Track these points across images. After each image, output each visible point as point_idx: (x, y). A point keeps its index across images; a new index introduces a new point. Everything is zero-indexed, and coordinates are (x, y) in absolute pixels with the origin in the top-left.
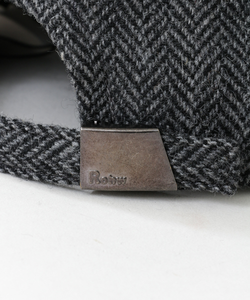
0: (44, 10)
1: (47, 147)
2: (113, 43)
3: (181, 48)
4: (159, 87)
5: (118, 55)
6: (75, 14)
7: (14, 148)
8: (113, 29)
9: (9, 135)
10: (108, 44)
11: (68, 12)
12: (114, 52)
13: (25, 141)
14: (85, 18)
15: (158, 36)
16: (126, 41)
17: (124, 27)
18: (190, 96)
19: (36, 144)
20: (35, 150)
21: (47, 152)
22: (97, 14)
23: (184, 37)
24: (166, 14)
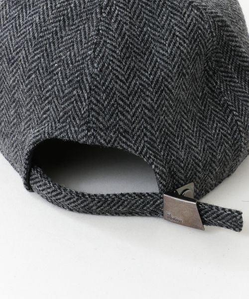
0: (138, 148)
1: (154, 204)
2: (170, 153)
3: (193, 145)
4: (190, 165)
5: (173, 158)
6: (151, 146)
7: (138, 206)
8: (168, 147)
9: (134, 201)
10: (168, 154)
11: (148, 146)
12: (171, 157)
13: (143, 202)
14: (156, 145)
15: (184, 143)
16: (174, 150)
17: (172, 144)
18: (201, 164)
19: (148, 203)
20: (148, 206)
21: (154, 206)
22: (160, 142)
23: (192, 139)
24: (183, 131)
